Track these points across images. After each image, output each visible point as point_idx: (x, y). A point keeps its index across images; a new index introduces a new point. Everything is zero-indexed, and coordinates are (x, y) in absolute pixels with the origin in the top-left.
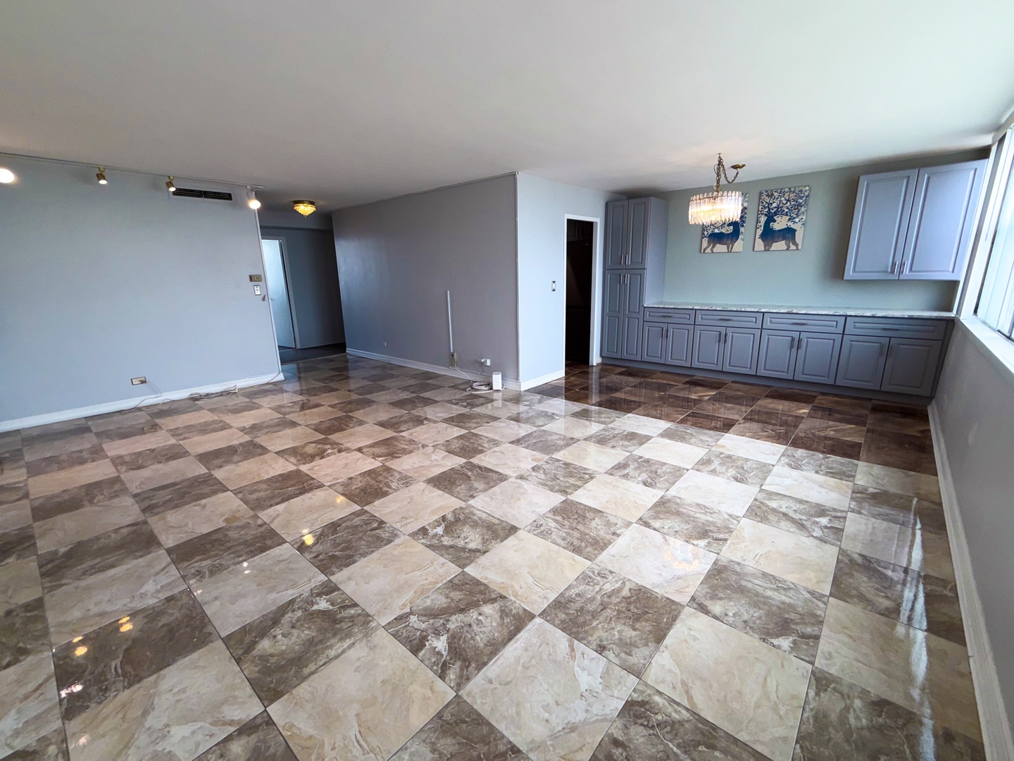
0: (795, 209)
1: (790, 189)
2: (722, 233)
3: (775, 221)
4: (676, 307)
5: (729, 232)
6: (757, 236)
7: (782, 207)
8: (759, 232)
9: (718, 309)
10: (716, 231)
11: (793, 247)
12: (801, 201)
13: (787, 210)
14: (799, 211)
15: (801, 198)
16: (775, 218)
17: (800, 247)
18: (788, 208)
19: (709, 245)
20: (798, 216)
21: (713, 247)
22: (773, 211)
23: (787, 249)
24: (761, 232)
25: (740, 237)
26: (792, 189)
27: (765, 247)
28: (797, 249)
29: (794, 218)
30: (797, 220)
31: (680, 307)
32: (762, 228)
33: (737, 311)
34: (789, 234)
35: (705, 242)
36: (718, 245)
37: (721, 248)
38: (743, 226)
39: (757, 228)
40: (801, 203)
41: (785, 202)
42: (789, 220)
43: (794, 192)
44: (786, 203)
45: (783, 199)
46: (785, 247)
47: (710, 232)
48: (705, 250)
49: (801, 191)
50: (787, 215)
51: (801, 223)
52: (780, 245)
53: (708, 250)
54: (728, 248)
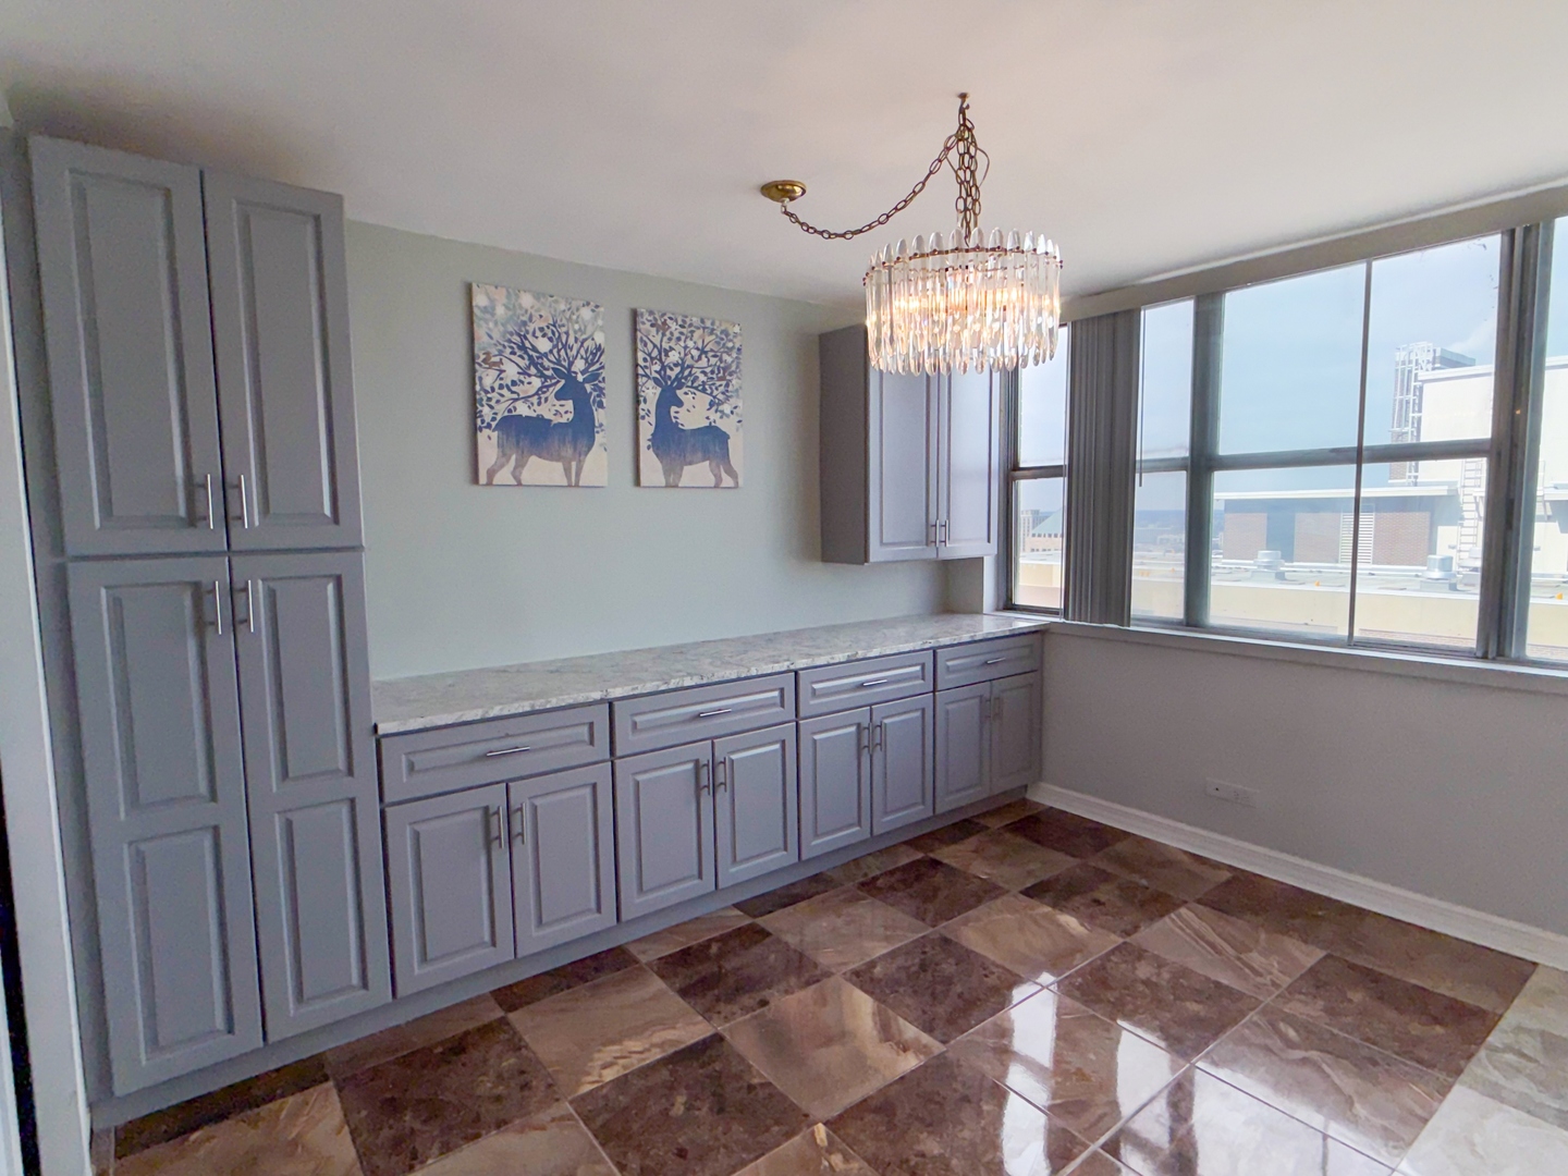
0: (720, 379)
1: (702, 321)
2: (540, 418)
3: (680, 404)
4: (539, 704)
5: (564, 420)
6: (644, 443)
7: (691, 367)
8: (647, 429)
9: (688, 682)
10: (522, 410)
11: (727, 481)
12: (729, 359)
13: (702, 378)
14: (727, 385)
15: (729, 351)
16: (679, 393)
17: (741, 481)
18: (705, 373)
19: (504, 455)
20: (728, 398)
21: (520, 465)
22: (672, 374)
23: (717, 486)
24: (652, 429)
25: (598, 438)
26: (708, 324)
27: (667, 473)
28: (736, 486)
29: (721, 403)
30: (726, 408)
31: (554, 702)
32: (652, 419)
33: (739, 679)
34: (712, 442)
35: (489, 443)
36: (533, 459)
37: (542, 470)
38: (601, 405)
39: (637, 418)
40: (728, 367)
41: (695, 353)
42: (711, 404)
43: (711, 333)
44: (700, 358)
45: (690, 344)
46: (711, 481)
47: (501, 410)
48: (491, 474)
49: (725, 332)
50: (704, 391)
51: (734, 418)
52: (698, 473)
53: (504, 476)
54: (567, 471)
